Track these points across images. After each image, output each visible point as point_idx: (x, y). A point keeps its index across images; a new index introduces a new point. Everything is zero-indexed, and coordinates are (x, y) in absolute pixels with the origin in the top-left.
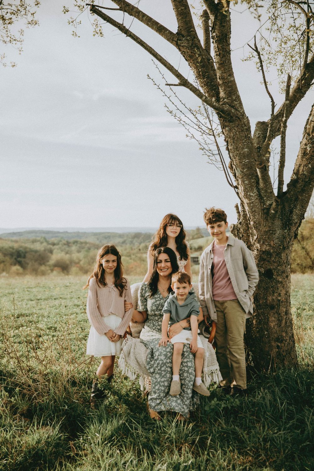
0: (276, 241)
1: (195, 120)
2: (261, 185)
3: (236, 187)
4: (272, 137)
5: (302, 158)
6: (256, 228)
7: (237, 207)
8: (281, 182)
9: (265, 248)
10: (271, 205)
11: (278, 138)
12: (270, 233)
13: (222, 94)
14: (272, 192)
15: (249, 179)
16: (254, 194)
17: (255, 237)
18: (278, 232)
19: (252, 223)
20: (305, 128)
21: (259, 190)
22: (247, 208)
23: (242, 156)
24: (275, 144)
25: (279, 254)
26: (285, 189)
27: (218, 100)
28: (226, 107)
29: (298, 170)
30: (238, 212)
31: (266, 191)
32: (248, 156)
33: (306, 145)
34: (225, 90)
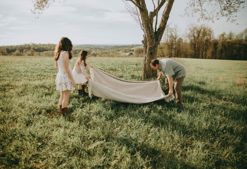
0: (154, 45)
1: (133, 11)
2: (150, 29)
3: (144, 30)
4: (154, 16)
5: (162, 22)
6: (149, 41)
7: (144, 35)
8: (156, 29)
9: (151, 46)
10: (153, 35)
11: (156, 16)
12: (152, 42)
13: (141, 3)
14: (153, 31)
15: (147, 27)
16: (148, 32)
17: (148, 44)
18: (154, 42)
19: (147, 40)
20: (163, 14)
21: (150, 30)
22: (146, 36)
23: (146, 21)
24: (155, 18)
25: (154, 48)
26: (157, 31)
27: (139, 5)
28: (142, 7)
29: (160, 26)
30: (144, 37)
31: (152, 31)
32: (147, 21)
33: (163, 18)
34: (141, 2)
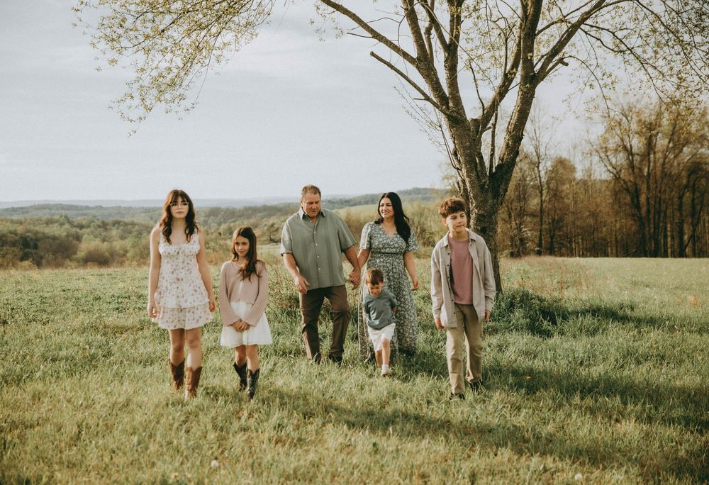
0: (488, 207)
2: (479, 168)
3: (459, 169)
5: (506, 149)
6: (475, 198)
7: (459, 183)
8: (491, 166)
9: (481, 212)
10: (485, 182)
12: (484, 202)
13: (451, 105)
14: (486, 174)
15: (470, 164)
16: (473, 174)
17: (474, 205)
18: (490, 201)
20: (508, 128)
21: (477, 172)
22: (468, 184)
23: (465, 148)
25: (490, 216)
26: (494, 170)
27: (448, 108)
28: (455, 114)
29: (503, 158)
33: (508, 140)
34: (453, 102)
